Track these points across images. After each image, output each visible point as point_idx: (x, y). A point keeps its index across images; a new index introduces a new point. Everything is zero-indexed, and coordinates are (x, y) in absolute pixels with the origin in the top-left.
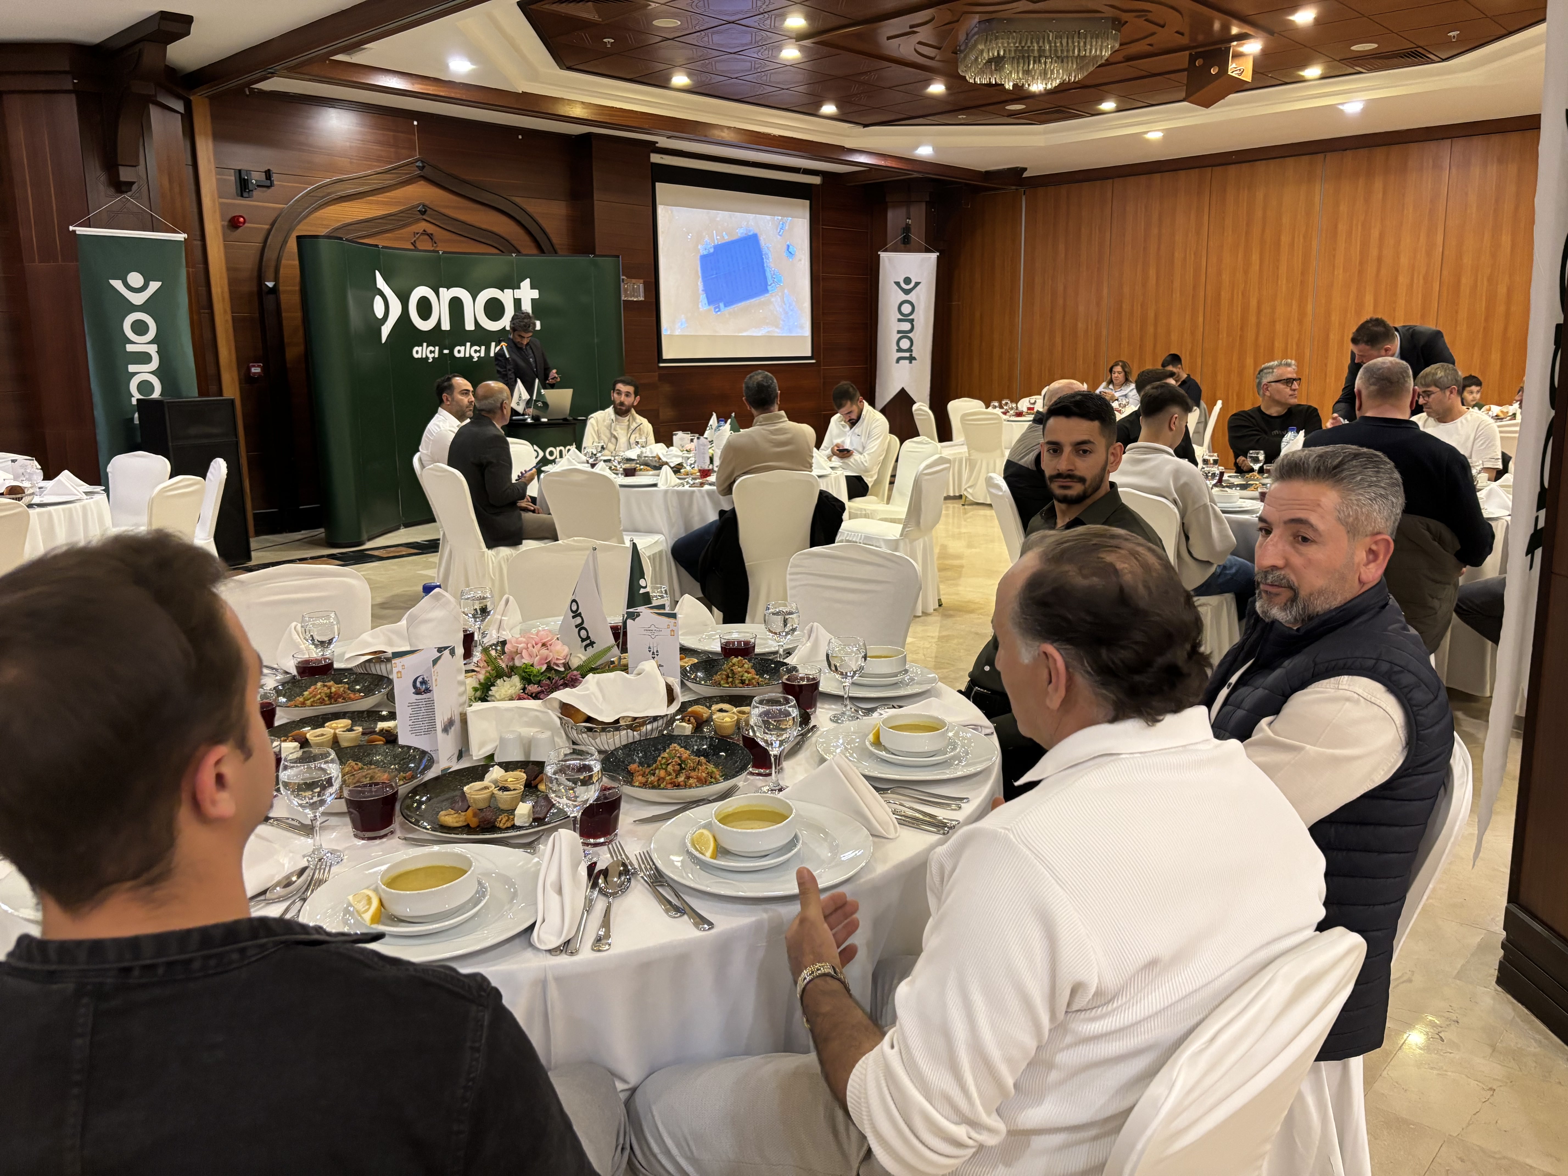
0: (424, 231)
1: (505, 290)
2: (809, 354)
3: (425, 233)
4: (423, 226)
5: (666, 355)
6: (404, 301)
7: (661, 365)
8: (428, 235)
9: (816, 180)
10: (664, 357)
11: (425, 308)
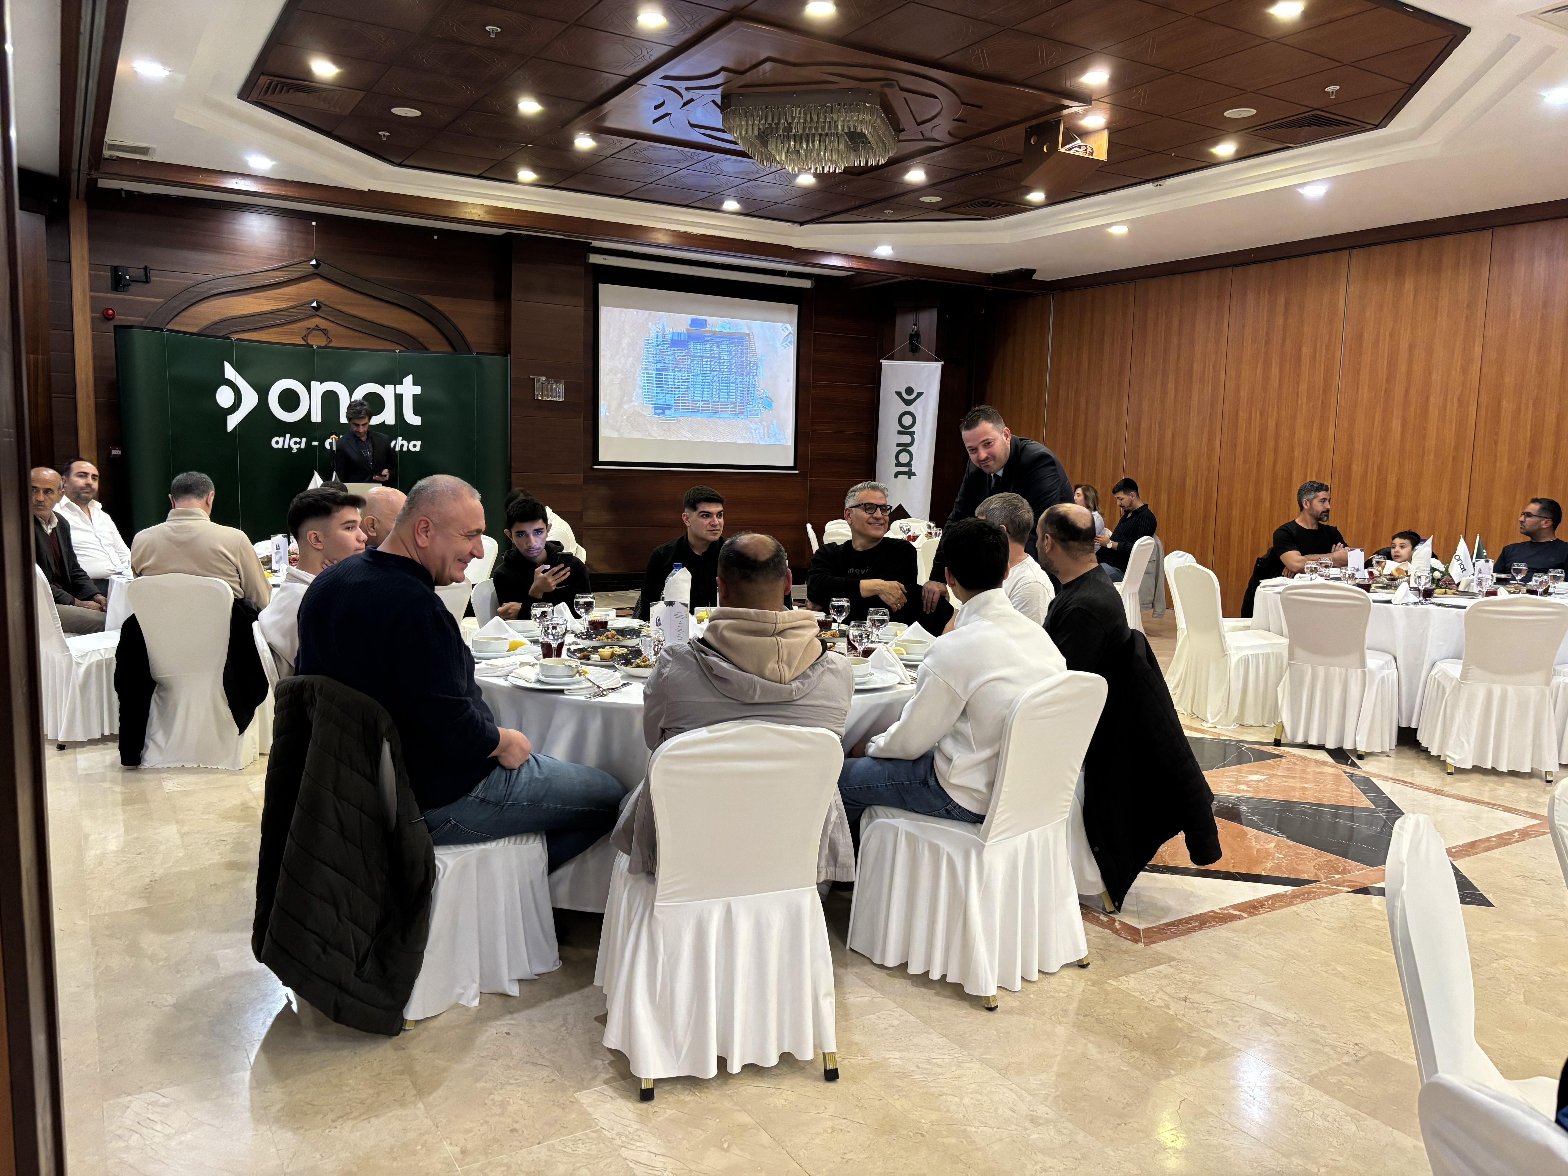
0: (317, 326)
1: (386, 386)
2: (791, 463)
3: (317, 328)
4: (317, 321)
5: (602, 458)
6: (263, 393)
7: (596, 467)
8: (321, 330)
9: (807, 284)
10: (601, 459)
11: (289, 400)
